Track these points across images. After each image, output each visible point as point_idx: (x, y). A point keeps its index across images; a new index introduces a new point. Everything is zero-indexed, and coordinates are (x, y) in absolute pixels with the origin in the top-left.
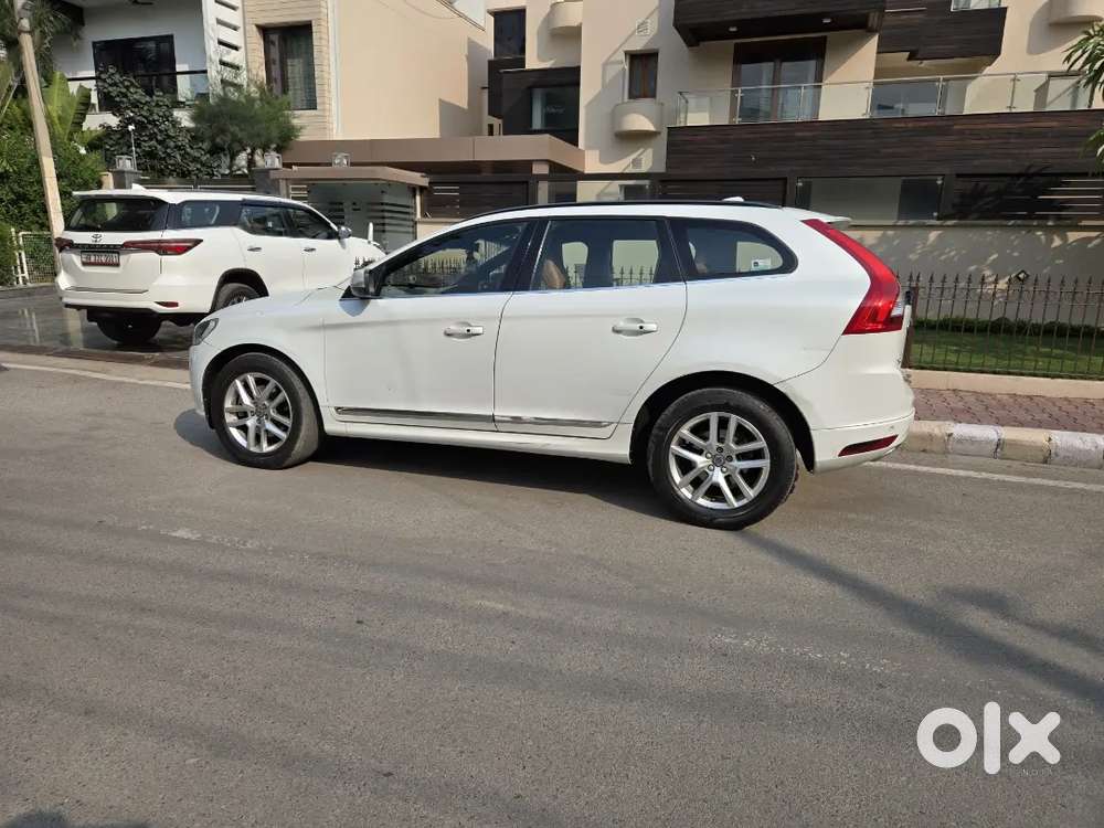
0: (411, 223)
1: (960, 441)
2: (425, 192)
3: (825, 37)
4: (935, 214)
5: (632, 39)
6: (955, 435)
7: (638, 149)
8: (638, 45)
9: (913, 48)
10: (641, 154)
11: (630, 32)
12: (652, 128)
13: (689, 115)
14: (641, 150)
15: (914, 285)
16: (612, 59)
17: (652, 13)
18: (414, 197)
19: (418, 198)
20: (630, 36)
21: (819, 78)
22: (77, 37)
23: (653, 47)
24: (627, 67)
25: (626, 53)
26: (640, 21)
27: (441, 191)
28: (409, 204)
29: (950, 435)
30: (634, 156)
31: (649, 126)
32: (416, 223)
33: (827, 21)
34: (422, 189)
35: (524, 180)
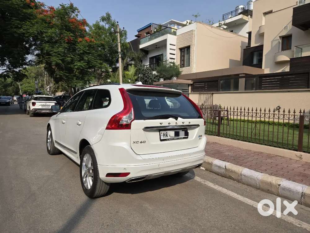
0: (188, 94)
1: (284, 189)
2: (192, 86)
5: (281, 33)
6: (281, 185)
8: (284, 33)
10: (285, 68)
11: (282, 30)
13: (303, 53)
15: (302, 114)
16: (275, 39)
17: (290, 22)
18: (189, 87)
19: (190, 87)
22: (146, 57)
23: (290, 33)
24: (281, 41)
25: (280, 37)
26: (285, 26)
27: (197, 85)
28: (188, 89)
29: (279, 185)
32: (189, 94)
34: (191, 85)
35: (217, 80)
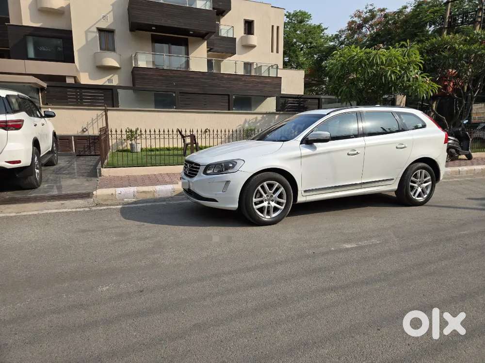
3: (187, 39)
4: (175, 107)
5: (99, 23)
7: (111, 74)
8: (104, 25)
9: (212, 47)
10: (112, 77)
11: (99, 19)
12: (118, 65)
14: (112, 75)
16: (91, 29)
17: (110, 12)
18: (38, 94)
19: (40, 94)
20: (99, 21)
21: (187, 54)
23: (112, 28)
24: (98, 35)
25: (97, 28)
26: (104, 15)
30: (109, 77)
31: (115, 64)
33: (191, 33)
